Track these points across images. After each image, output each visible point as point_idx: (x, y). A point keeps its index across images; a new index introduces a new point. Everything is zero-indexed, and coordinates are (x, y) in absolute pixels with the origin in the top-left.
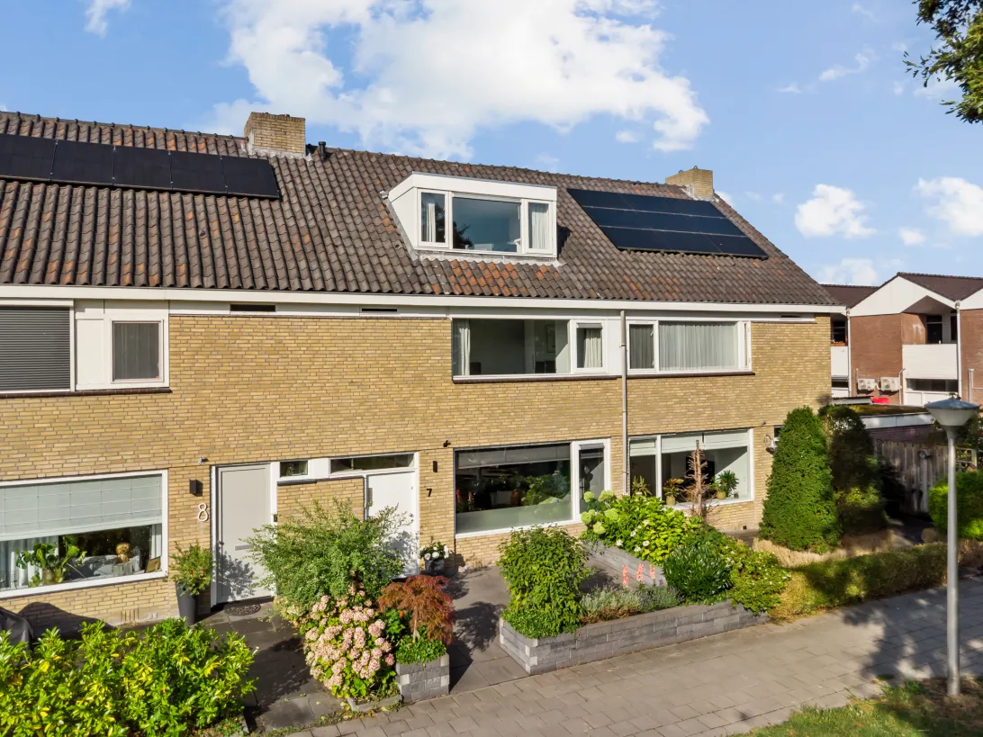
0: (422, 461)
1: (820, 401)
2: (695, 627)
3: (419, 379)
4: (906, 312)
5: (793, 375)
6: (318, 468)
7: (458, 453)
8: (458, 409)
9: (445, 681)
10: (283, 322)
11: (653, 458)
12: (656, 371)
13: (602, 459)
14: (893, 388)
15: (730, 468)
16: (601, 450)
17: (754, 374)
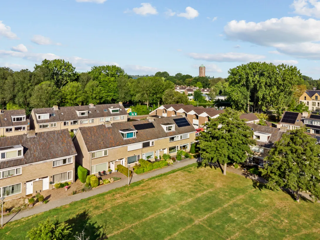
0: (167, 149)
2: (187, 160)
6: (161, 150)
7: (169, 147)
8: (169, 144)
9: (175, 163)
11: (182, 146)
12: (182, 139)
16: (178, 146)
17: (189, 138)
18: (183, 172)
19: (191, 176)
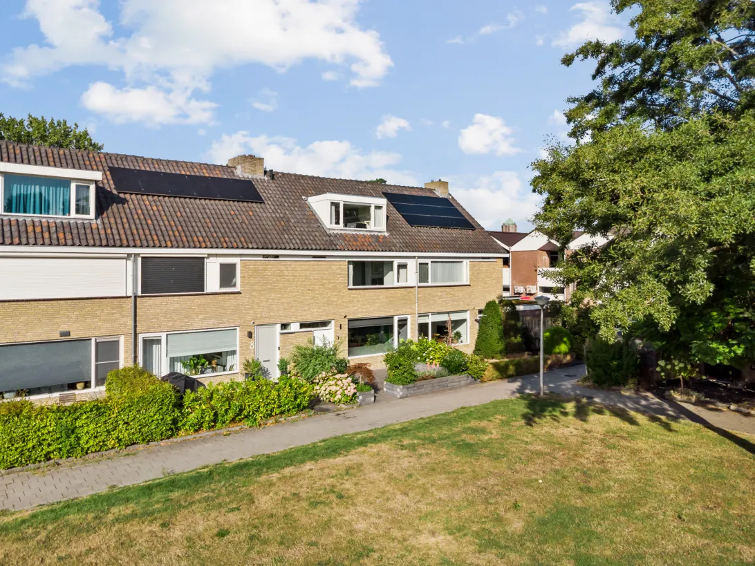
0: (336, 324)
1: (498, 298)
2: (454, 384)
3: (335, 288)
4: (540, 249)
5: (487, 286)
6: (295, 327)
7: (349, 321)
8: (350, 301)
9: (373, 399)
10: (283, 263)
11: (427, 324)
12: (430, 284)
13: (406, 324)
14: (532, 292)
15: (459, 329)
16: (406, 320)
17: (470, 285)
18: (413, 448)
19: (475, 477)
